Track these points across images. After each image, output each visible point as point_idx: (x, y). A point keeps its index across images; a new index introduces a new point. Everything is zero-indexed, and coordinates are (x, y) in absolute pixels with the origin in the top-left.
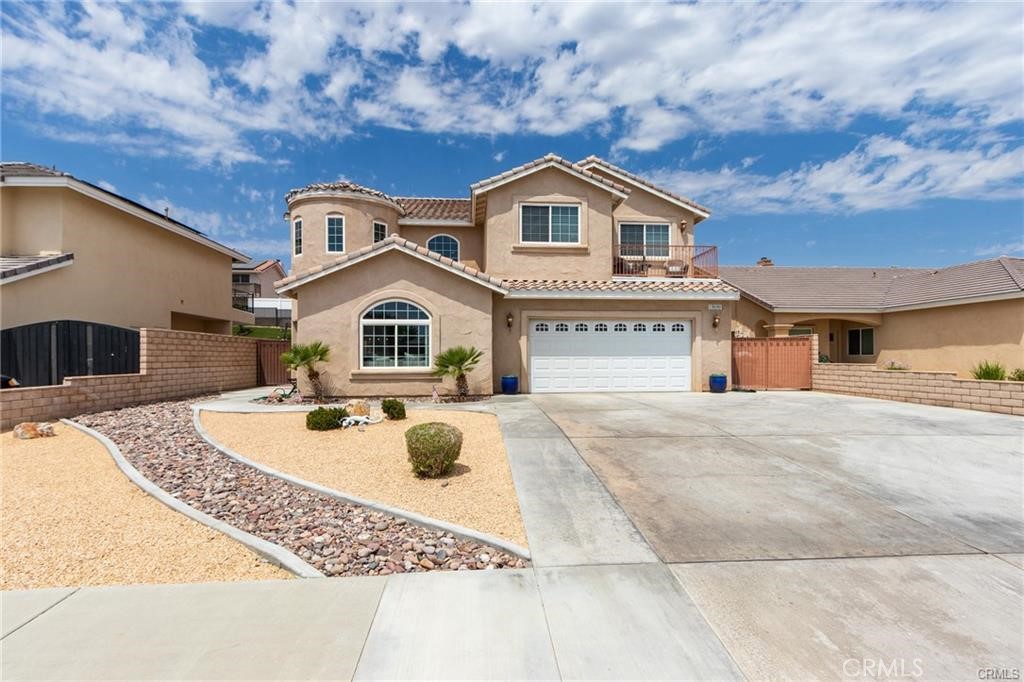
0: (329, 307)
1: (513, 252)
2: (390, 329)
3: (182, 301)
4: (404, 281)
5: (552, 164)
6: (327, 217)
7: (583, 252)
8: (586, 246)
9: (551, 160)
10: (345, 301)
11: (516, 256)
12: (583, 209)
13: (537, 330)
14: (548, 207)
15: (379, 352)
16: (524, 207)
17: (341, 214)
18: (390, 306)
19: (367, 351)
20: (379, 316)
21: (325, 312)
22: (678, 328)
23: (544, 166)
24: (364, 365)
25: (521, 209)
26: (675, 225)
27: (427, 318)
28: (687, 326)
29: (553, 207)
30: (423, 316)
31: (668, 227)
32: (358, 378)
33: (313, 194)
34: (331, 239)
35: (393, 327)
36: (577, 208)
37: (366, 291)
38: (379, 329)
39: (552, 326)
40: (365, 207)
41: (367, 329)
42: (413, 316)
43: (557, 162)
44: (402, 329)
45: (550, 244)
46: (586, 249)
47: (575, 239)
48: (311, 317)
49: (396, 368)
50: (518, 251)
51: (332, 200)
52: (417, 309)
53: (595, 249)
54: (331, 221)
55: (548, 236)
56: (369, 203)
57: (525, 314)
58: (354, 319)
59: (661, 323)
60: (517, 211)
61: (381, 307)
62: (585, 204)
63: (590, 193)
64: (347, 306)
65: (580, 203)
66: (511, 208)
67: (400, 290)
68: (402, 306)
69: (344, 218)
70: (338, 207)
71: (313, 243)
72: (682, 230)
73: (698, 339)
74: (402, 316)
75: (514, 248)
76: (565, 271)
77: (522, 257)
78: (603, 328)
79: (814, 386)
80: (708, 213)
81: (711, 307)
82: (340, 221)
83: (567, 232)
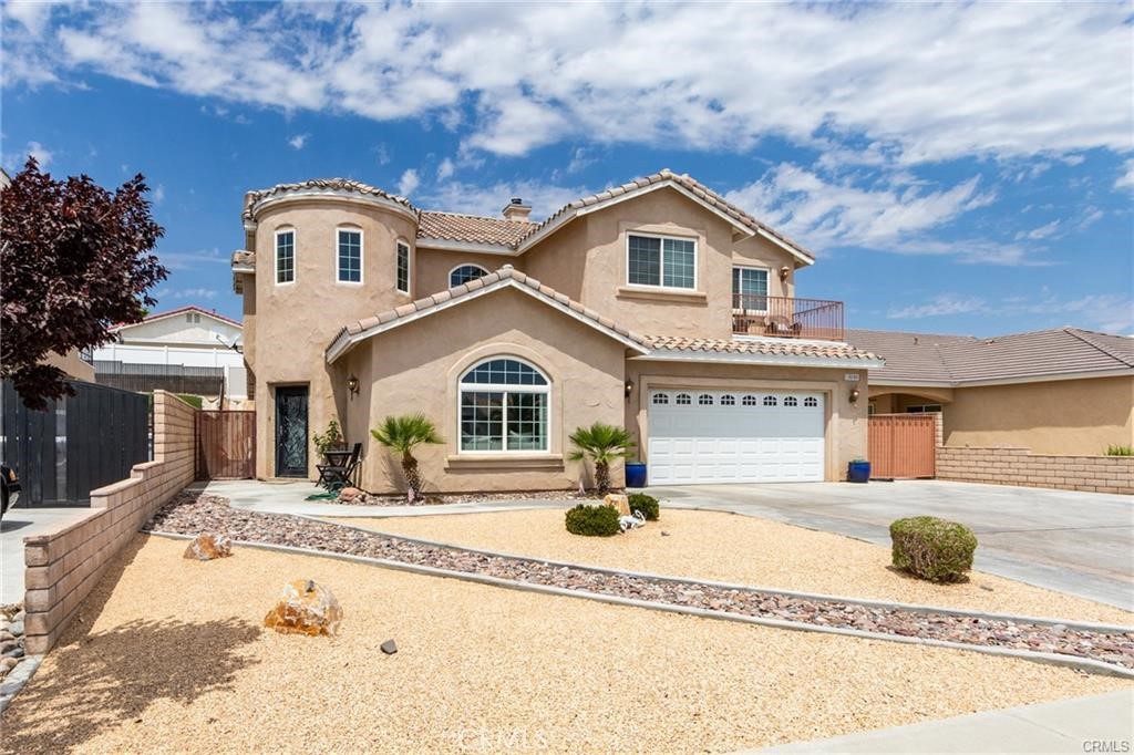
0: (417, 364)
1: (618, 297)
2: (497, 397)
4: (514, 331)
5: (670, 183)
6: (338, 230)
7: (700, 301)
8: (703, 293)
9: (669, 178)
10: (439, 357)
11: (622, 302)
12: (701, 248)
13: (655, 401)
14: (659, 240)
15: (481, 431)
16: (631, 237)
17: (358, 227)
18: (497, 365)
19: (466, 428)
20: (482, 379)
21: (412, 370)
22: (810, 403)
23: (660, 185)
24: (463, 449)
25: (627, 240)
26: (774, 272)
27: (545, 383)
28: (820, 399)
29: (665, 240)
30: (540, 381)
31: (766, 273)
32: (457, 467)
34: (343, 263)
35: (501, 395)
36: (693, 244)
37: (466, 343)
38: (482, 396)
39: (672, 396)
40: (387, 218)
41: (467, 398)
42: (527, 380)
43: (675, 181)
44: (514, 397)
45: (661, 288)
46: (704, 298)
47: (690, 284)
48: (392, 378)
49: (504, 453)
50: (625, 296)
51: (348, 206)
52: (531, 370)
53: (714, 299)
54: (343, 236)
55: (658, 278)
56: (393, 214)
57: (645, 380)
58: (452, 383)
59: (791, 396)
60: (623, 241)
61: (484, 366)
62: (703, 239)
63: (709, 226)
64: (441, 363)
65: (698, 238)
66: (616, 238)
67: (511, 343)
68: (513, 365)
69: (362, 233)
70: (353, 217)
71: (315, 266)
72: (783, 278)
73: (835, 416)
74: (513, 380)
75: (621, 291)
76: (679, 325)
77: (629, 303)
78: (730, 400)
79: (938, 474)
80: (813, 259)
81: (847, 377)
82: (356, 238)
83: (682, 274)
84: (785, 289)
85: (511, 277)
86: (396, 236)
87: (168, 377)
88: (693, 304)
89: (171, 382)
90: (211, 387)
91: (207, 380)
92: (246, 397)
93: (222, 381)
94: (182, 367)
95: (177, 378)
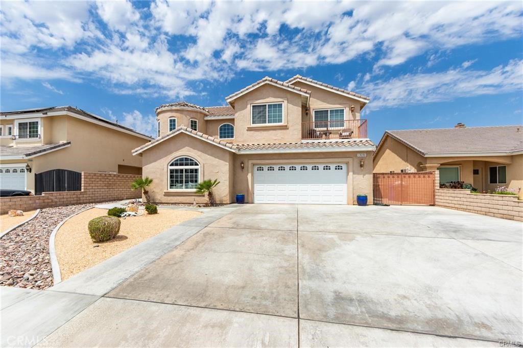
0: (155, 161)
1: (247, 130)
2: (182, 171)
3: (124, 160)
4: (187, 147)
5: (267, 82)
6: (169, 119)
7: (285, 128)
8: (286, 124)
9: (266, 80)
10: (162, 158)
11: (249, 132)
12: (285, 104)
13: (258, 170)
14: (266, 105)
15: (177, 181)
16: (253, 106)
17: (175, 117)
18: (181, 160)
19: (172, 182)
20: (176, 165)
21: (153, 164)
22: (339, 168)
23: (263, 84)
24: (170, 188)
25: (252, 107)
26: (348, 109)
28: (344, 167)
29: (268, 105)
30: (197, 164)
31: (343, 110)
32: (167, 194)
33: (164, 109)
34: (171, 129)
35: (182, 170)
36: (282, 104)
37: (171, 153)
38: (177, 171)
39: (266, 168)
40: (186, 113)
41: (172, 171)
42: (192, 164)
43: (269, 80)
44: (186, 170)
45: (267, 124)
46: (286, 126)
47: (280, 121)
48: (147, 166)
49: (184, 190)
50: (250, 129)
51: (171, 111)
52: (193, 161)
53: (292, 126)
54: (171, 121)
55: (266, 121)
56: (188, 111)
57: (251, 162)
58: (166, 166)
59: (328, 165)
60: (249, 108)
61: (177, 160)
62: (286, 102)
63: (289, 96)
64: (162, 160)
65: (283, 101)
66: (246, 107)
67: (186, 152)
68: (187, 159)
69: (176, 119)
70: (174, 114)
71: (164, 131)
72: (352, 111)
73: (351, 174)
74: (187, 165)
75: (248, 128)
76: (275, 138)
77: (252, 132)
78: (294, 168)
79: (436, 203)
80: (368, 100)
81: (359, 155)
82: (174, 120)
83: (276, 117)
84: (354, 116)
85: (181, 129)
86: (189, 118)
88: (281, 129)
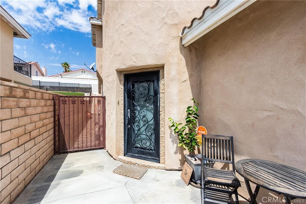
87: (74, 87)
89: (75, 89)
90: (88, 90)
91: (87, 88)
92: (98, 93)
93: (91, 88)
94: (79, 84)
95: (77, 88)
